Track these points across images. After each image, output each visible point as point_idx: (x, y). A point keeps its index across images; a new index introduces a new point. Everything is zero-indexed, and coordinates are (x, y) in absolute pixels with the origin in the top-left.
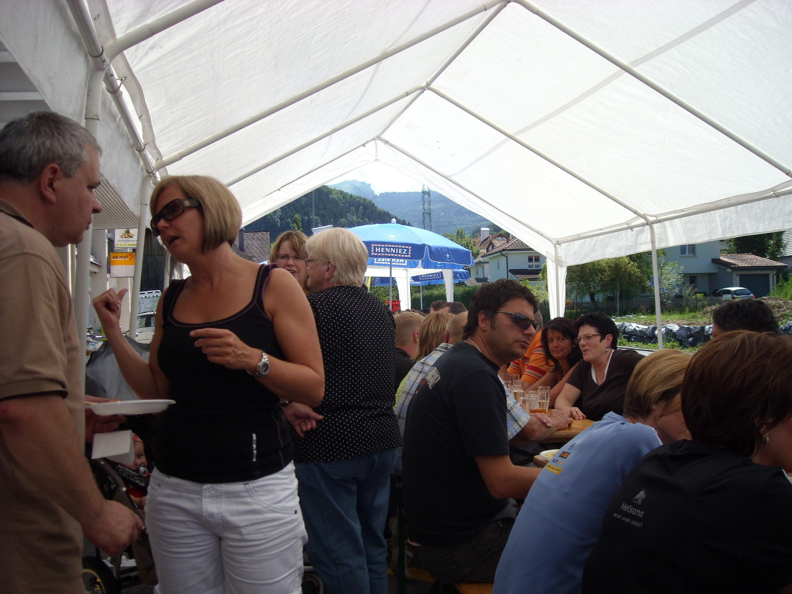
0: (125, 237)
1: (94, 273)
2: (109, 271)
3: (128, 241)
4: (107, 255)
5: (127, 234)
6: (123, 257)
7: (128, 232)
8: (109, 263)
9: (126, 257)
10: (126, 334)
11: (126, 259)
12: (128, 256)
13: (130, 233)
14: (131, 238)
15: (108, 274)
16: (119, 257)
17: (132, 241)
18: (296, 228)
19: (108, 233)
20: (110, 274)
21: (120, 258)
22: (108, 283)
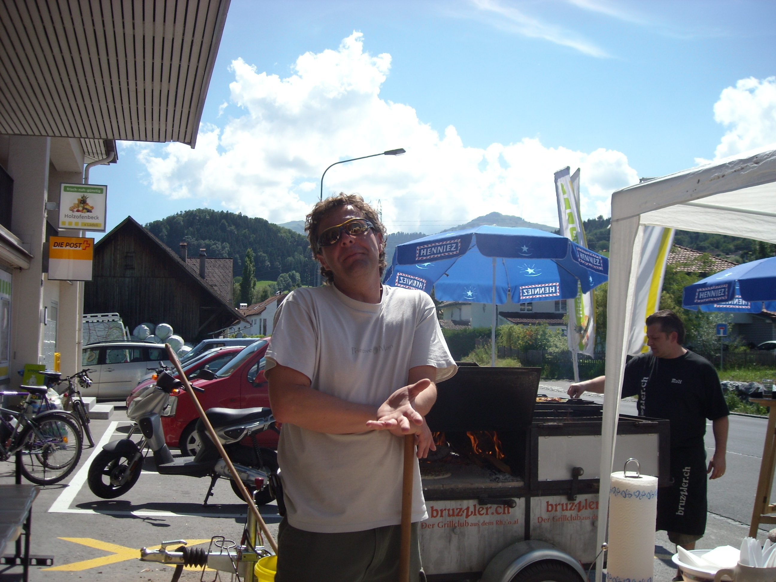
0: (78, 211)
1: (19, 270)
2: (45, 269)
3: (83, 217)
4: (44, 241)
5: (82, 205)
6: (72, 245)
7: (83, 201)
8: (46, 255)
9: (78, 245)
10: (70, 382)
11: (78, 248)
12: (80, 244)
13: (87, 204)
14: (89, 213)
15: (43, 274)
16: (65, 244)
17: (89, 217)
18: (248, 262)
19: (48, 201)
20: (46, 274)
21: (66, 246)
22: (42, 289)
